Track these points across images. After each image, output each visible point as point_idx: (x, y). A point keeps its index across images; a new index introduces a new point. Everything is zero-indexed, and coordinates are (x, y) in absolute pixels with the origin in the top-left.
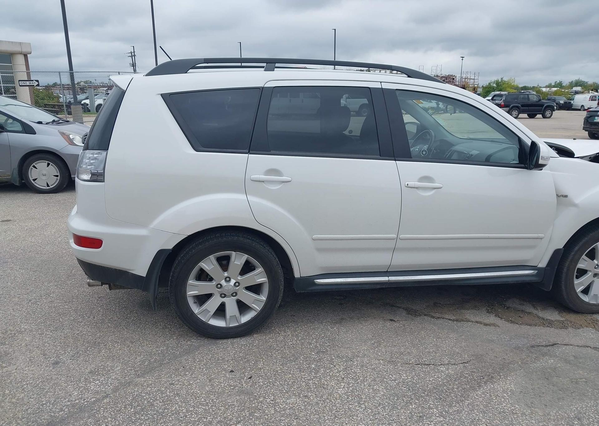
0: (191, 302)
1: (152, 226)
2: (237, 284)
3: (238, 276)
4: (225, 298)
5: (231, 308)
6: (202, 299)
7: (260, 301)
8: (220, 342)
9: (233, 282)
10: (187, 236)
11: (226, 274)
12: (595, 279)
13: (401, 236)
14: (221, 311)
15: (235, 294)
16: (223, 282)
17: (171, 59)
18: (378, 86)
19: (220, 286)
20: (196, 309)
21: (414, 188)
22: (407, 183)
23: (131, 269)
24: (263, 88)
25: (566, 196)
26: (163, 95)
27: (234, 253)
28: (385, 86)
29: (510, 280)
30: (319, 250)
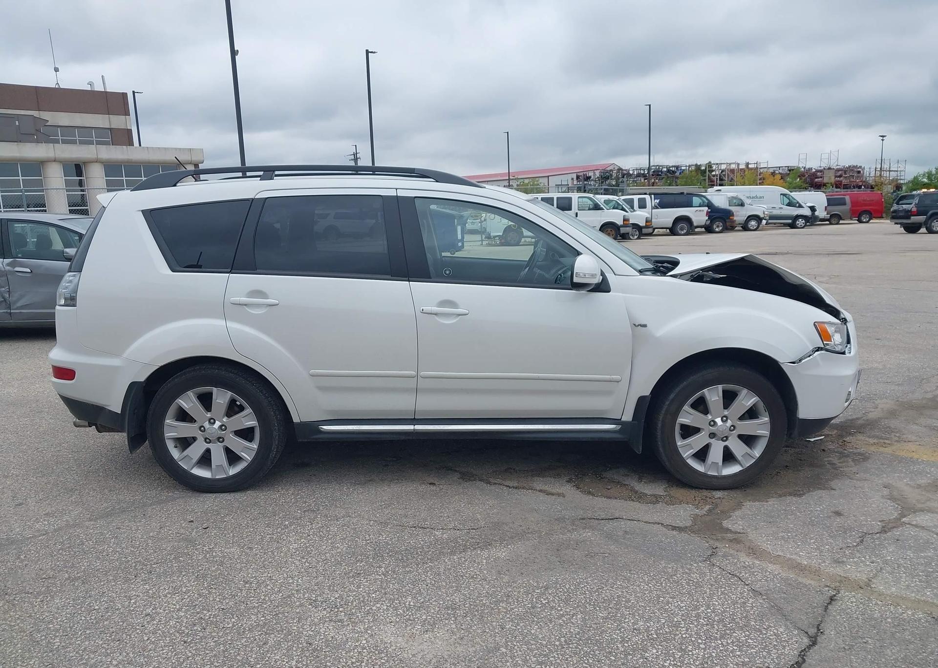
0: (170, 445)
1: (125, 355)
2: (223, 427)
3: (223, 418)
4: (211, 444)
5: (218, 457)
6: (184, 443)
7: (252, 449)
8: (205, 495)
9: (218, 424)
10: (159, 367)
11: (209, 415)
12: (712, 441)
13: (422, 373)
14: (205, 460)
15: (220, 439)
16: (207, 425)
17: (186, 169)
18: (393, 193)
19: (202, 428)
20: (175, 453)
21: (431, 314)
22: (422, 308)
23: (107, 404)
24: (253, 199)
25: (645, 326)
26: (144, 212)
27: (215, 390)
28: (401, 193)
29: (581, 436)
30: (323, 389)
